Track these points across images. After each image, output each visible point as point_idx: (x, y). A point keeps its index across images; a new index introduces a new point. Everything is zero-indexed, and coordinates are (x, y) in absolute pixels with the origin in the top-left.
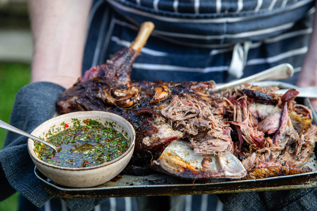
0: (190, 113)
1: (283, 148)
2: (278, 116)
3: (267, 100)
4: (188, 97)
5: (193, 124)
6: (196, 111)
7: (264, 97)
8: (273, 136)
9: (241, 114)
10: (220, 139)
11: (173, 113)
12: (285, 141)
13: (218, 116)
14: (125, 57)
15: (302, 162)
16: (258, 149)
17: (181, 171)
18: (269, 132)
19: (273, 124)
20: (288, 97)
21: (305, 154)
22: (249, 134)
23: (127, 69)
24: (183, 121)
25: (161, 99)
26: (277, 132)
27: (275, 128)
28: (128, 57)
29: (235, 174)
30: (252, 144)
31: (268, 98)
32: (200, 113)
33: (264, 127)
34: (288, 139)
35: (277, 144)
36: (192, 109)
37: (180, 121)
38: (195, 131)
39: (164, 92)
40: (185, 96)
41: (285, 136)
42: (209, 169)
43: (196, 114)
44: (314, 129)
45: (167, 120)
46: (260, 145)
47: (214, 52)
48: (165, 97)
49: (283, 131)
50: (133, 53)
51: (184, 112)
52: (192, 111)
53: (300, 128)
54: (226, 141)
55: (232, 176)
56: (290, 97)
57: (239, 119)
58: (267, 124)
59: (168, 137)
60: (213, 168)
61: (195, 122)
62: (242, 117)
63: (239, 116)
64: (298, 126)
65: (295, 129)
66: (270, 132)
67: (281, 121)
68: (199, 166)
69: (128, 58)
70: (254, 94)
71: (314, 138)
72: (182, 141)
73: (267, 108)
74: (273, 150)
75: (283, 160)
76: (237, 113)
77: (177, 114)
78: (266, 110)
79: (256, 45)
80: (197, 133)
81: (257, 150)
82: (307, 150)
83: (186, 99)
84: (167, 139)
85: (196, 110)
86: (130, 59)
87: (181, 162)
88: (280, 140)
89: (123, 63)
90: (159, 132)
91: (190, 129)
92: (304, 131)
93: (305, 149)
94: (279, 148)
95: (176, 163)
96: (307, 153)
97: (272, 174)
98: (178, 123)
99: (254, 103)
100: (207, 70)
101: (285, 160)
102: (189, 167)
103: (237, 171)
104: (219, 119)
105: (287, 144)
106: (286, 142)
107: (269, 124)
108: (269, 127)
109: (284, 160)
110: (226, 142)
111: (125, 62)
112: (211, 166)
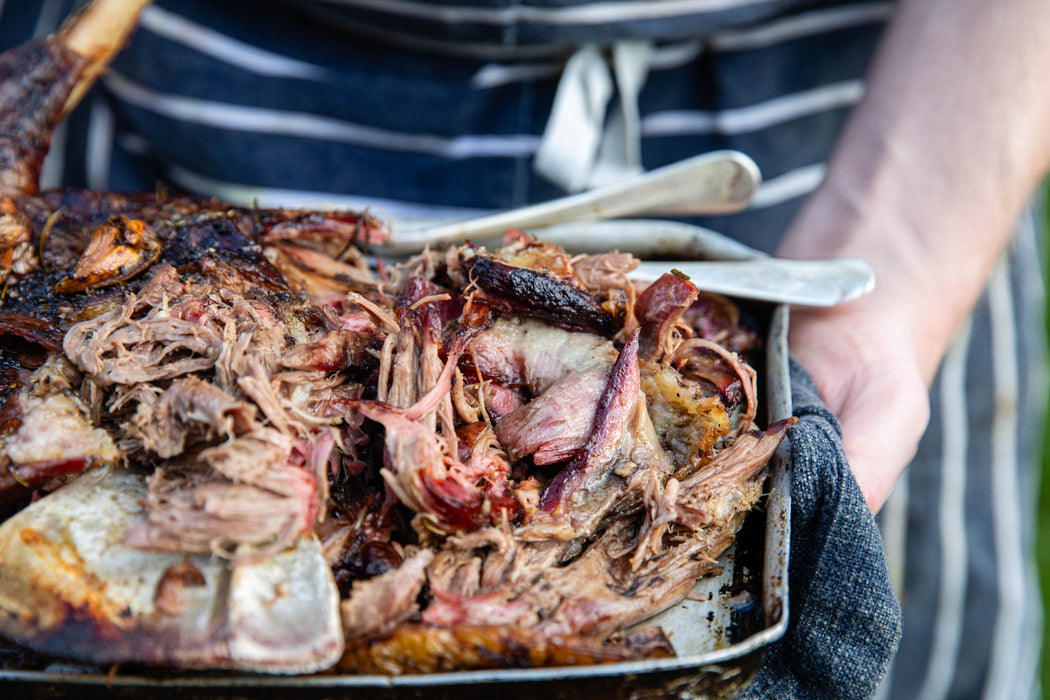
0: (182, 353)
1: (587, 530)
2: (593, 386)
3: (567, 312)
4: (222, 277)
5: (169, 408)
6: (210, 346)
7: (550, 298)
8: (553, 474)
9: (409, 370)
10: (255, 486)
11: (109, 347)
12: (603, 502)
13: (307, 374)
14: (26, 81)
15: (649, 603)
16: (454, 535)
17: (48, 619)
18: (537, 455)
19: (563, 422)
20: (658, 303)
21: (678, 568)
22: (413, 469)
23: (21, 133)
24: (146, 387)
25: (101, 277)
26: (576, 460)
27: (570, 440)
28: (37, 81)
29: (282, 654)
30: (423, 510)
31: (572, 304)
32: (221, 356)
33: (522, 433)
34: (616, 491)
35: (562, 511)
36: (190, 335)
37: (130, 387)
38: (173, 438)
39: (122, 248)
40: (210, 270)
41: (609, 479)
42: (175, 621)
43: (206, 361)
44: (743, 455)
45: (79, 378)
46: (464, 517)
47: (491, 76)
48: (120, 269)
49: (604, 454)
50: (62, 65)
51: (159, 344)
52: (190, 343)
53: (688, 444)
54: (282, 496)
55: (266, 663)
56: (663, 306)
57: (402, 390)
58: (538, 419)
59: (46, 458)
60: (195, 616)
61: (179, 401)
62: (416, 386)
63: (401, 379)
64: (680, 436)
65: (667, 446)
66: (544, 457)
67: (601, 409)
68: (140, 600)
69: (39, 88)
70: (510, 285)
71: (730, 497)
72: (136, 474)
73: (567, 343)
74: (531, 539)
75: (552, 593)
76: (393, 363)
77: (122, 351)
78: (561, 352)
79: (672, 57)
80: (178, 449)
81: (450, 539)
82: (690, 546)
83: (212, 283)
84: (43, 466)
85: (210, 342)
86: (46, 92)
87: (71, 576)
88: (578, 497)
89: (12, 105)
90: (23, 430)
91: (151, 429)
92: (697, 461)
93: (682, 542)
94: (564, 530)
95: (45, 581)
96: (686, 560)
97: (470, 656)
98: (123, 394)
99: (516, 321)
100: (465, 147)
101: (565, 590)
102: (92, 606)
103: (299, 639)
104: (309, 386)
105: (610, 515)
106: (607, 506)
107: (548, 422)
108: (544, 435)
109: (557, 593)
110: (282, 503)
111: (21, 102)
112: (191, 607)
